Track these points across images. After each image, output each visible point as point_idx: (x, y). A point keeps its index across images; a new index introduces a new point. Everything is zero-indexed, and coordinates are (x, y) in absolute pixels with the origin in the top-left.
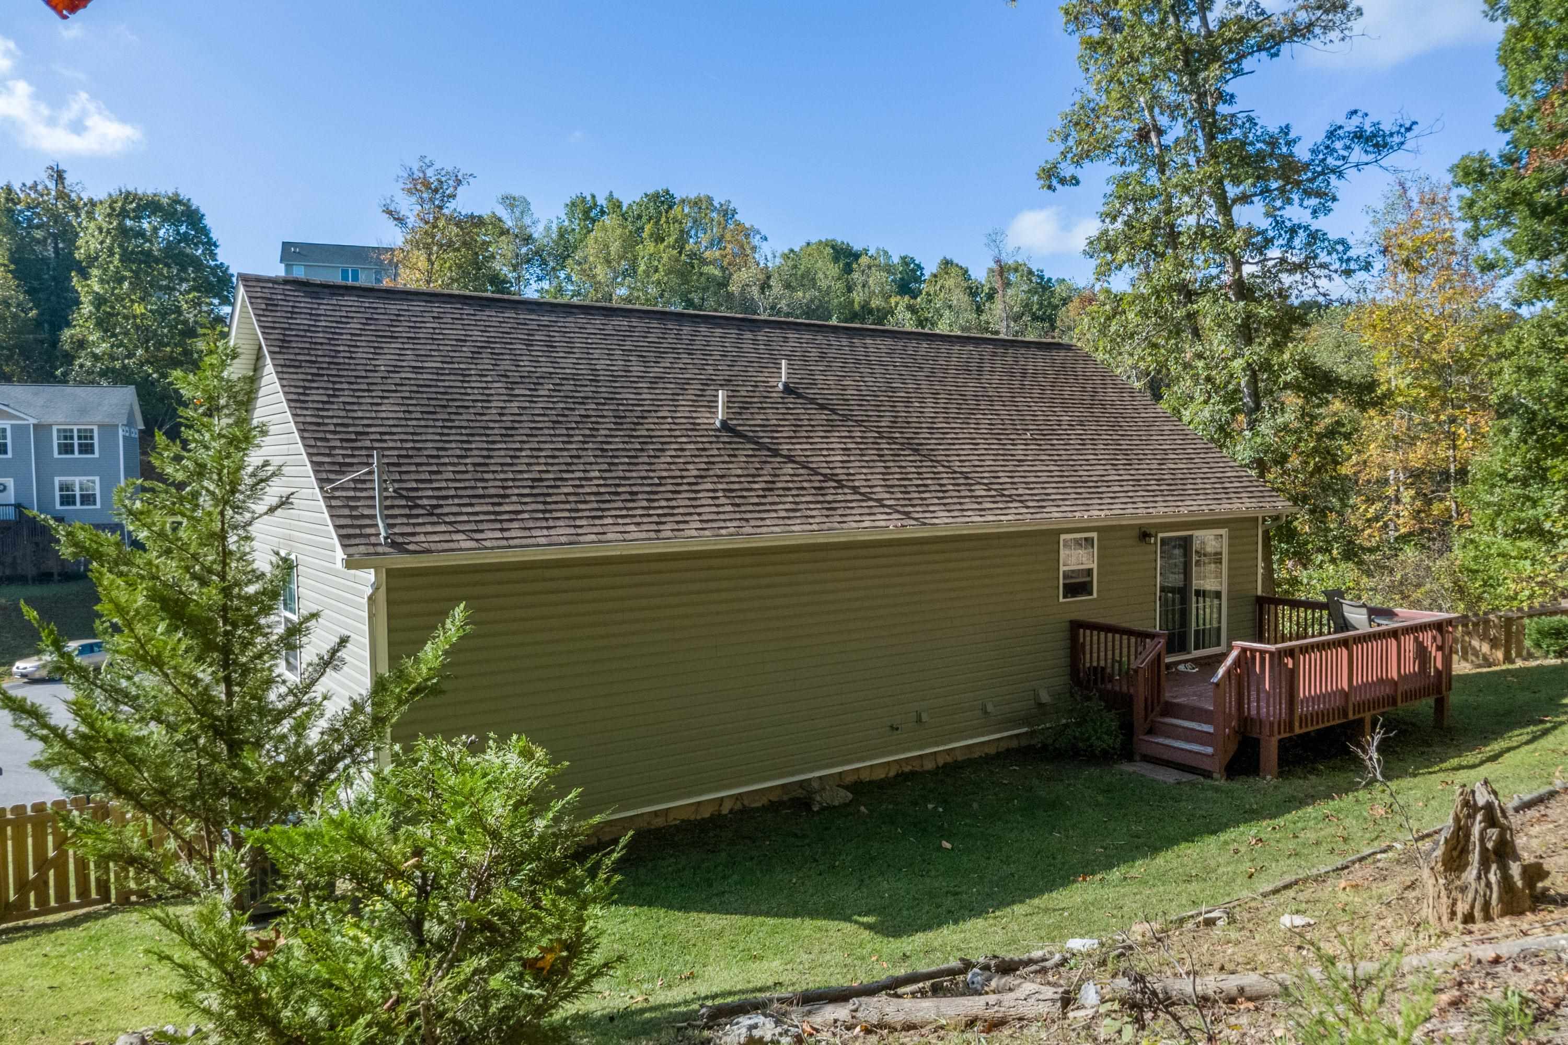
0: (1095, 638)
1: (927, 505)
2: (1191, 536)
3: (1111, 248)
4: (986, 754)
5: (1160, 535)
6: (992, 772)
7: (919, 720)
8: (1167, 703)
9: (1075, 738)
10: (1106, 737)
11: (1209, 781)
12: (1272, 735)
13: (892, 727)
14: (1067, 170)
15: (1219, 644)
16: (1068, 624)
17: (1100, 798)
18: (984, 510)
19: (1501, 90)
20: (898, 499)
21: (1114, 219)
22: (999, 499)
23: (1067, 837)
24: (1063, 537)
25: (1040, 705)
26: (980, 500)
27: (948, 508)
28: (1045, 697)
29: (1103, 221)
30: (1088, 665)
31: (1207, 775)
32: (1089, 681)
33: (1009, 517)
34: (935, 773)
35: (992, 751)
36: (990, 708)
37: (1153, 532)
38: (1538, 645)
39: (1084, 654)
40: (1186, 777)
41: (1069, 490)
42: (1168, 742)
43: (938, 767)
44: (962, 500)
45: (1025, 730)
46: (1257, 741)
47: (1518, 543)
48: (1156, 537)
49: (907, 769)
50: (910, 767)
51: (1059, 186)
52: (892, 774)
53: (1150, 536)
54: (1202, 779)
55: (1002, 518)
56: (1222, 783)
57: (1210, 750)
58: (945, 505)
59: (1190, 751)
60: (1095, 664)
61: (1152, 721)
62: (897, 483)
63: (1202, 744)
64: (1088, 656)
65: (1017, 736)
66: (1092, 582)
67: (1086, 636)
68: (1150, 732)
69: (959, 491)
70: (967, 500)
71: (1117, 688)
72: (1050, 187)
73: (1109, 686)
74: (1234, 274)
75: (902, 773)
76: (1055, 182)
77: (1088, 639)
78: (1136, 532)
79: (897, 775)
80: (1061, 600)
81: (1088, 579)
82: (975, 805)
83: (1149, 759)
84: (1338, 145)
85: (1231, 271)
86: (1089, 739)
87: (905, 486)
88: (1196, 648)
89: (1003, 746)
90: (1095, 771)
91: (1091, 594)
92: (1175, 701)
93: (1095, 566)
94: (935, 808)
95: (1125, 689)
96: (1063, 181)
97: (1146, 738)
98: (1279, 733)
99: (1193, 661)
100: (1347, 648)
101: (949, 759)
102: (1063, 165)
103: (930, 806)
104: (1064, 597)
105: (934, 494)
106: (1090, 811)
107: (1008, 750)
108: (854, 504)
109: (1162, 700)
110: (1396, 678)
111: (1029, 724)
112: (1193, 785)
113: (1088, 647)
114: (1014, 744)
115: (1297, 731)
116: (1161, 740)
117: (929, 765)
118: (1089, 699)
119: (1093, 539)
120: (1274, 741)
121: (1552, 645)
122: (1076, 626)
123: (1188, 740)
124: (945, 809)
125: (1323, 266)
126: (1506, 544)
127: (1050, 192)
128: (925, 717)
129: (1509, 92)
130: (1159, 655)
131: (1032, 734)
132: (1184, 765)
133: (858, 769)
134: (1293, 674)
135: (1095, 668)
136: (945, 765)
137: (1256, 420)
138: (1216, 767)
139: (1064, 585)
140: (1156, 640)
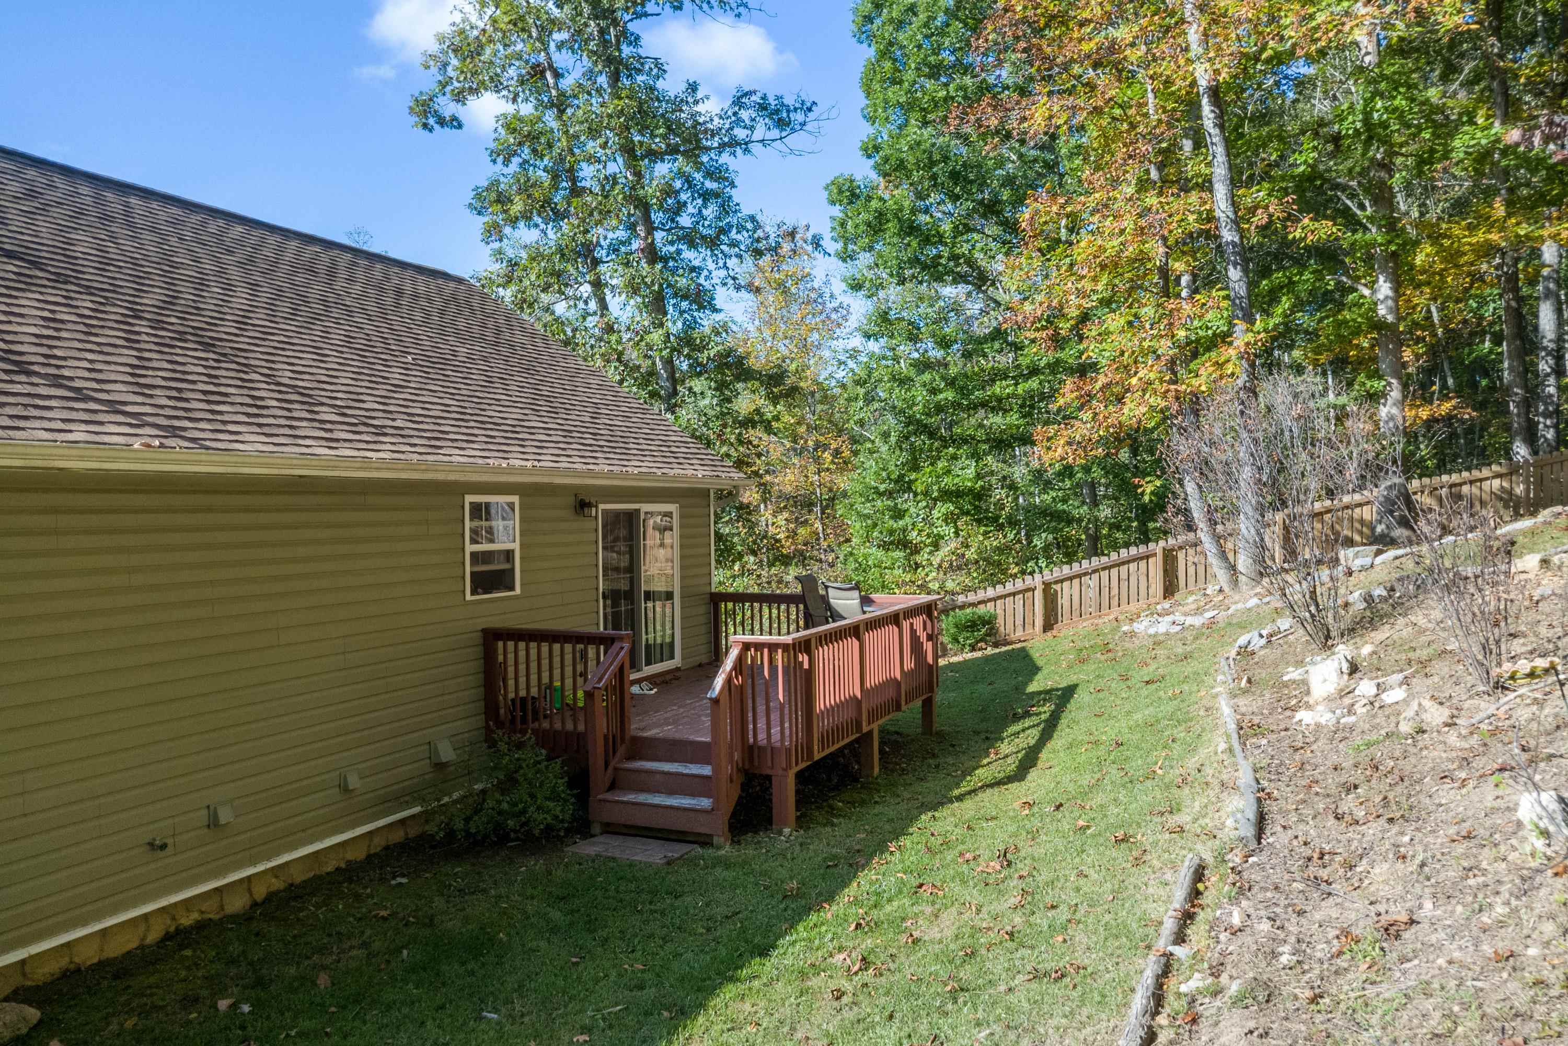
0: (522, 654)
1: (224, 423)
2: (638, 511)
3: (502, 200)
4: (349, 862)
5: (602, 507)
6: (357, 897)
7: (213, 823)
8: (636, 740)
9: (500, 813)
10: (551, 804)
11: (711, 851)
12: (789, 767)
13: (151, 845)
14: (447, 107)
15: (672, 657)
16: (480, 634)
17: (556, 915)
18: (337, 440)
19: (865, 117)
20: (162, 407)
21: (507, 161)
22: (361, 428)
23: (511, 1017)
24: (469, 499)
25: (440, 766)
26: (328, 426)
27: (266, 430)
28: (447, 753)
29: (494, 161)
30: (511, 695)
31: (705, 841)
32: (514, 718)
33: (381, 455)
34: (245, 918)
35: (359, 854)
36: (354, 782)
37: (593, 501)
38: (956, 640)
39: (505, 680)
40: (677, 850)
41: (476, 432)
42: (642, 798)
43: (255, 904)
44: (295, 423)
45: (417, 810)
46: (769, 778)
47: (890, 553)
48: (597, 507)
49: (187, 920)
50: (195, 916)
51: (436, 127)
52: (153, 937)
53: (589, 505)
54: (699, 850)
55: (369, 454)
56: (727, 851)
57: (705, 803)
58: (260, 425)
59: (677, 809)
60: (523, 693)
61: (616, 769)
62: (163, 383)
63: (693, 795)
64: (511, 683)
65: (402, 822)
66: (512, 570)
67: (506, 651)
68: (612, 787)
69: (289, 410)
70: (304, 424)
71: (558, 726)
72: (425, 126)
73: (546, 725)
74: (646, 238)
75: (178, 931)
76: (431, 121)
77: (511, 656)
78: (571, 500)
79: (168, 937)
80: (469, 597)
81: (506, 566)
82: (323, 980)
83: (611, 829)
84: (745, 115)
85: (643, 234)
86: (524, 812)
87: (179, 390)
88: (648, 663)
89: (379, 843)
90: (536, 864)
91: (512, 588)
92: (645, 735)
93: (516, 546)
94: (234, 1006)
95: (570, 726)
96: (442, 122)
97: (609, 796)
98: (797, 764)
99: (648, 679)
100: (858, 639)
101: (277, 884)
102: (441, 100)
103: (223, 1004)
104: (472, 594)
105: (239, 409)
106: (543, 944)
107: (387, 848)
108: (53, 403)
109: (627, 737)
110: (899, 677)
111: (422, 800)
112: (692, 862)
113: (511, 670)
114: (398, 836)
115: (817, 756)
116: (631, 797)
117: (237, 904)
118: (520, 746)
119: (513, 503)
120: (792, 774)
121: (968, 638)
122: (492, 637)
123: (671, 792)
124: (257, 1004)
125: (734, 244)
126: (880, 554)
127: (426, 133)
128: (225, 815)
129: (872, 120)
130: (621, 669)
131: (426, 816)
132: (671, 831)
133: (68, 945)
134: (809, 676)
135: (523, 700)
136: (270, 897)
137: (675, 405)
138: (718, 827)
139: (473, 574)
140: (616, 646)
